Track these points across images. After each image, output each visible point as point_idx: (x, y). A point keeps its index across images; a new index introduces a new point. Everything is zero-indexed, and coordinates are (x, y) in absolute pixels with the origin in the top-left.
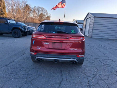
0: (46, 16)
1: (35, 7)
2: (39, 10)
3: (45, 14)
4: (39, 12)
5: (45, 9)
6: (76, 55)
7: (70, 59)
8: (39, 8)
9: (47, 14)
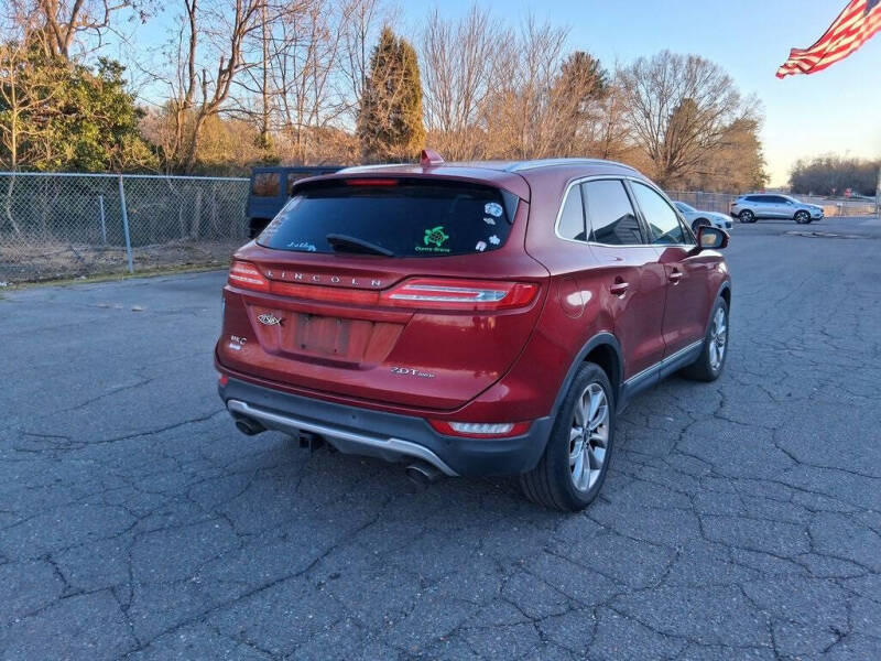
0: (726, 121)
1: (640, 60)
2: (669, 80)
3: (712, 104)
4: (663, 98)
5: (714, 69)
6: (426, 417)
7: (386, 437)
8: (669, 66)
9: (733, 100)
